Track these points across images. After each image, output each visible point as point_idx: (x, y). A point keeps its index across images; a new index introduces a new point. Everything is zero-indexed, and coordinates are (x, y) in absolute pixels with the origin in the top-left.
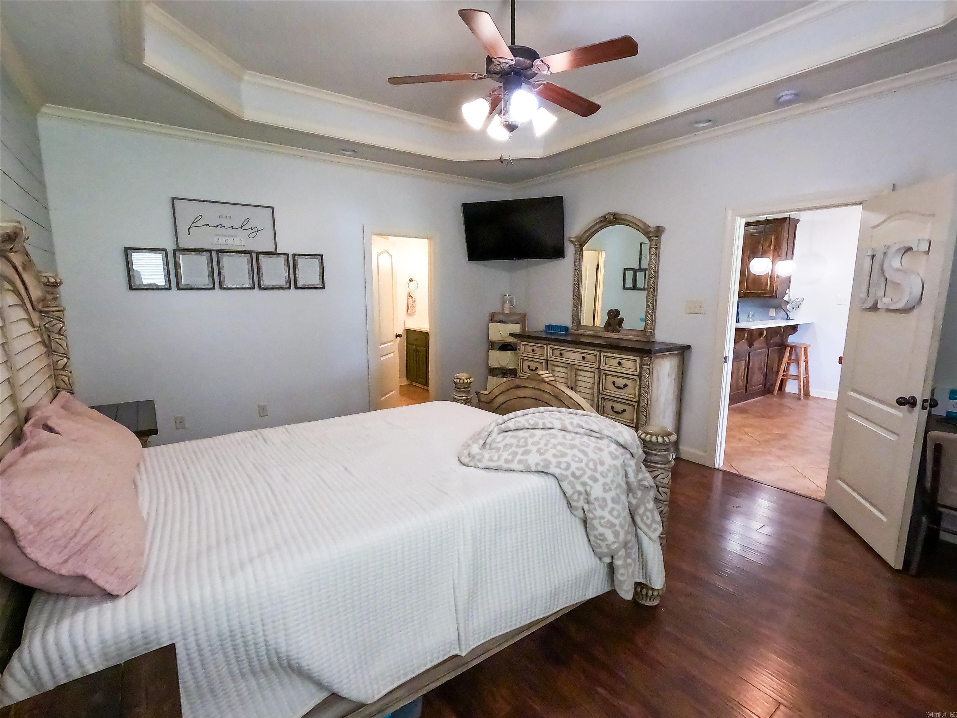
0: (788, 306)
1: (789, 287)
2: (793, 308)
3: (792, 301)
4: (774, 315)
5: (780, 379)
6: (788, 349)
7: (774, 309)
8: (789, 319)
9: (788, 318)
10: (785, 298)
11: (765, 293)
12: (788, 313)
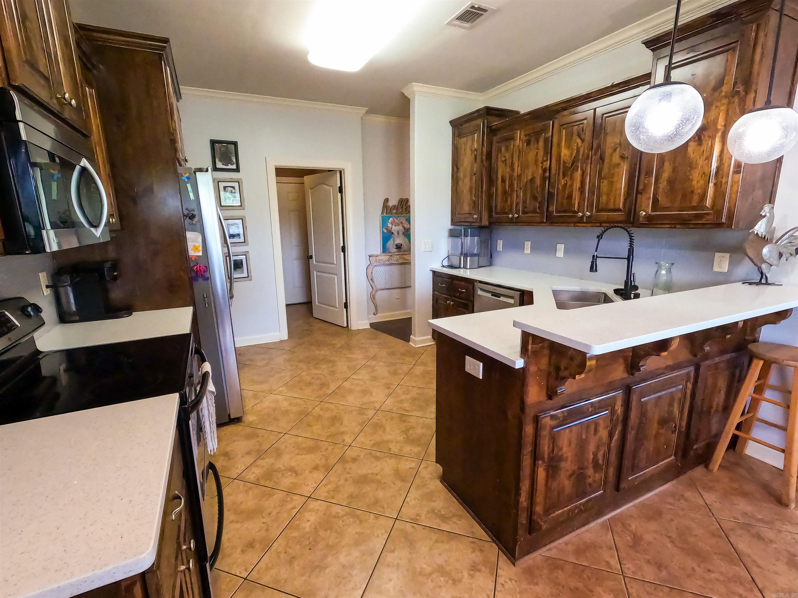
0: (765, 251)
1: (771, 199)
2: (781, 255)
3: (778, 234)
4: (725, 269)
5: (730, 436)
6: (758, 365)
7: (728, 255)
8: (767, 283)
9: (763, 281)
10: (756, 227)
11: (697, 216)
12: (764, 266)
